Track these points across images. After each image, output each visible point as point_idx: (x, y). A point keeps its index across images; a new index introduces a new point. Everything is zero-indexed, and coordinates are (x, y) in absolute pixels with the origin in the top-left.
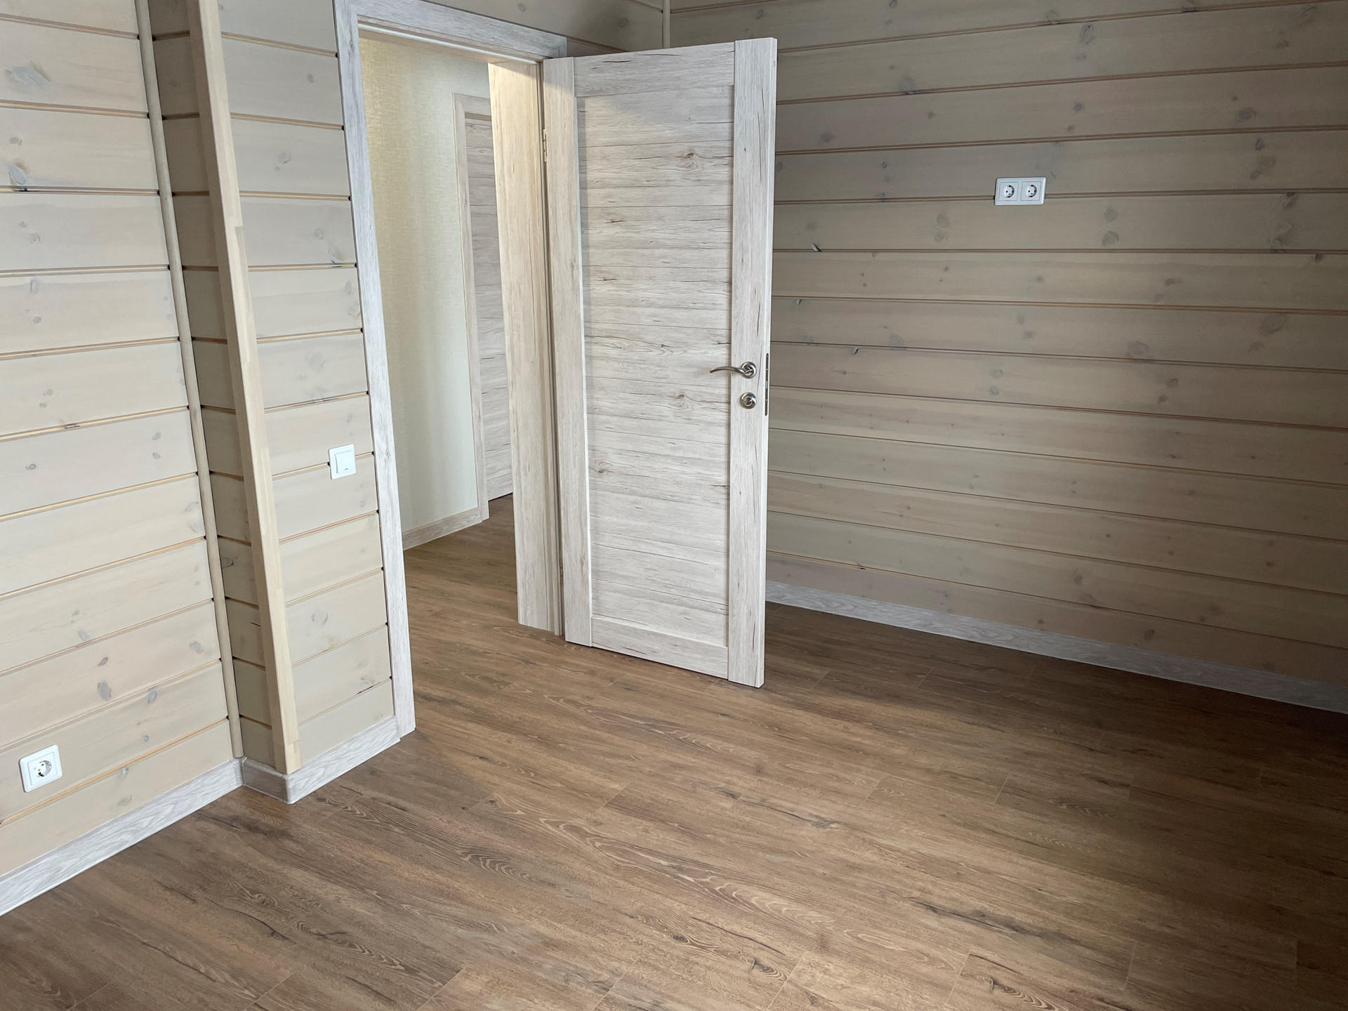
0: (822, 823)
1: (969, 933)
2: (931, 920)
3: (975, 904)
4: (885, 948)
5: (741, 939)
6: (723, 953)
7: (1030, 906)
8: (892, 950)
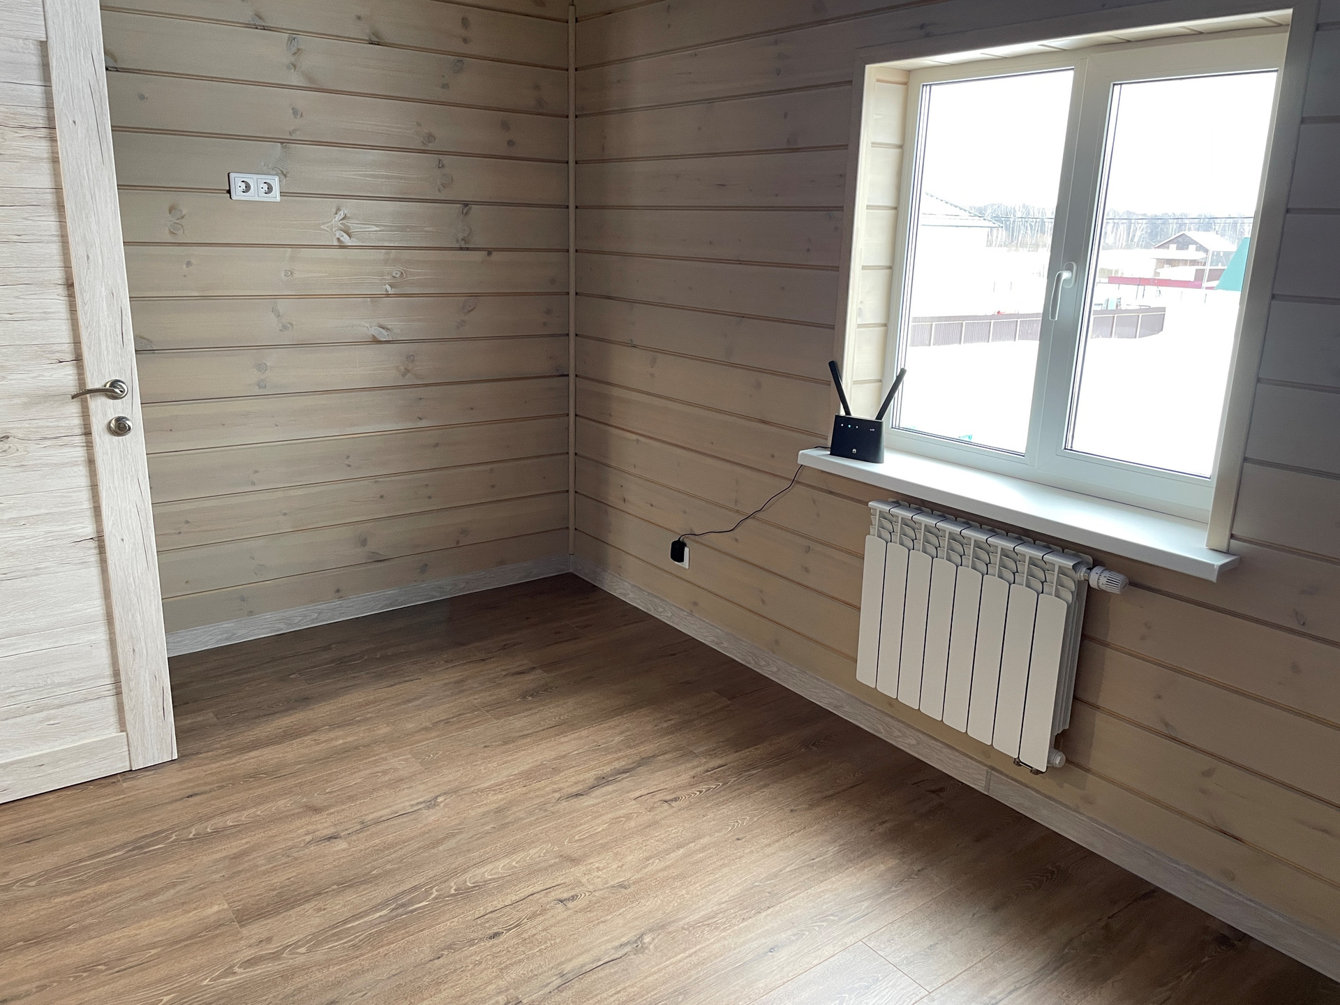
0: (432, 804)
1: (615, 791)
2: (587, 801)
3: (590, 776)
4: (599, 832)
5: (528, 899)
6: (533, 916)
7: (610, 757)
8: (603, 830)
